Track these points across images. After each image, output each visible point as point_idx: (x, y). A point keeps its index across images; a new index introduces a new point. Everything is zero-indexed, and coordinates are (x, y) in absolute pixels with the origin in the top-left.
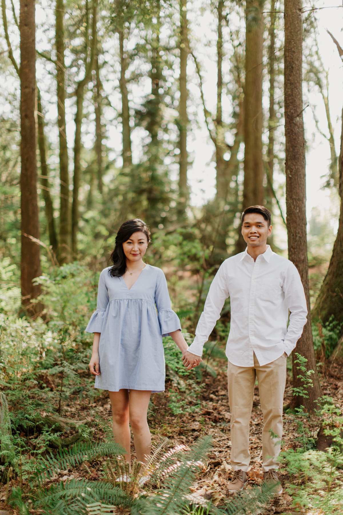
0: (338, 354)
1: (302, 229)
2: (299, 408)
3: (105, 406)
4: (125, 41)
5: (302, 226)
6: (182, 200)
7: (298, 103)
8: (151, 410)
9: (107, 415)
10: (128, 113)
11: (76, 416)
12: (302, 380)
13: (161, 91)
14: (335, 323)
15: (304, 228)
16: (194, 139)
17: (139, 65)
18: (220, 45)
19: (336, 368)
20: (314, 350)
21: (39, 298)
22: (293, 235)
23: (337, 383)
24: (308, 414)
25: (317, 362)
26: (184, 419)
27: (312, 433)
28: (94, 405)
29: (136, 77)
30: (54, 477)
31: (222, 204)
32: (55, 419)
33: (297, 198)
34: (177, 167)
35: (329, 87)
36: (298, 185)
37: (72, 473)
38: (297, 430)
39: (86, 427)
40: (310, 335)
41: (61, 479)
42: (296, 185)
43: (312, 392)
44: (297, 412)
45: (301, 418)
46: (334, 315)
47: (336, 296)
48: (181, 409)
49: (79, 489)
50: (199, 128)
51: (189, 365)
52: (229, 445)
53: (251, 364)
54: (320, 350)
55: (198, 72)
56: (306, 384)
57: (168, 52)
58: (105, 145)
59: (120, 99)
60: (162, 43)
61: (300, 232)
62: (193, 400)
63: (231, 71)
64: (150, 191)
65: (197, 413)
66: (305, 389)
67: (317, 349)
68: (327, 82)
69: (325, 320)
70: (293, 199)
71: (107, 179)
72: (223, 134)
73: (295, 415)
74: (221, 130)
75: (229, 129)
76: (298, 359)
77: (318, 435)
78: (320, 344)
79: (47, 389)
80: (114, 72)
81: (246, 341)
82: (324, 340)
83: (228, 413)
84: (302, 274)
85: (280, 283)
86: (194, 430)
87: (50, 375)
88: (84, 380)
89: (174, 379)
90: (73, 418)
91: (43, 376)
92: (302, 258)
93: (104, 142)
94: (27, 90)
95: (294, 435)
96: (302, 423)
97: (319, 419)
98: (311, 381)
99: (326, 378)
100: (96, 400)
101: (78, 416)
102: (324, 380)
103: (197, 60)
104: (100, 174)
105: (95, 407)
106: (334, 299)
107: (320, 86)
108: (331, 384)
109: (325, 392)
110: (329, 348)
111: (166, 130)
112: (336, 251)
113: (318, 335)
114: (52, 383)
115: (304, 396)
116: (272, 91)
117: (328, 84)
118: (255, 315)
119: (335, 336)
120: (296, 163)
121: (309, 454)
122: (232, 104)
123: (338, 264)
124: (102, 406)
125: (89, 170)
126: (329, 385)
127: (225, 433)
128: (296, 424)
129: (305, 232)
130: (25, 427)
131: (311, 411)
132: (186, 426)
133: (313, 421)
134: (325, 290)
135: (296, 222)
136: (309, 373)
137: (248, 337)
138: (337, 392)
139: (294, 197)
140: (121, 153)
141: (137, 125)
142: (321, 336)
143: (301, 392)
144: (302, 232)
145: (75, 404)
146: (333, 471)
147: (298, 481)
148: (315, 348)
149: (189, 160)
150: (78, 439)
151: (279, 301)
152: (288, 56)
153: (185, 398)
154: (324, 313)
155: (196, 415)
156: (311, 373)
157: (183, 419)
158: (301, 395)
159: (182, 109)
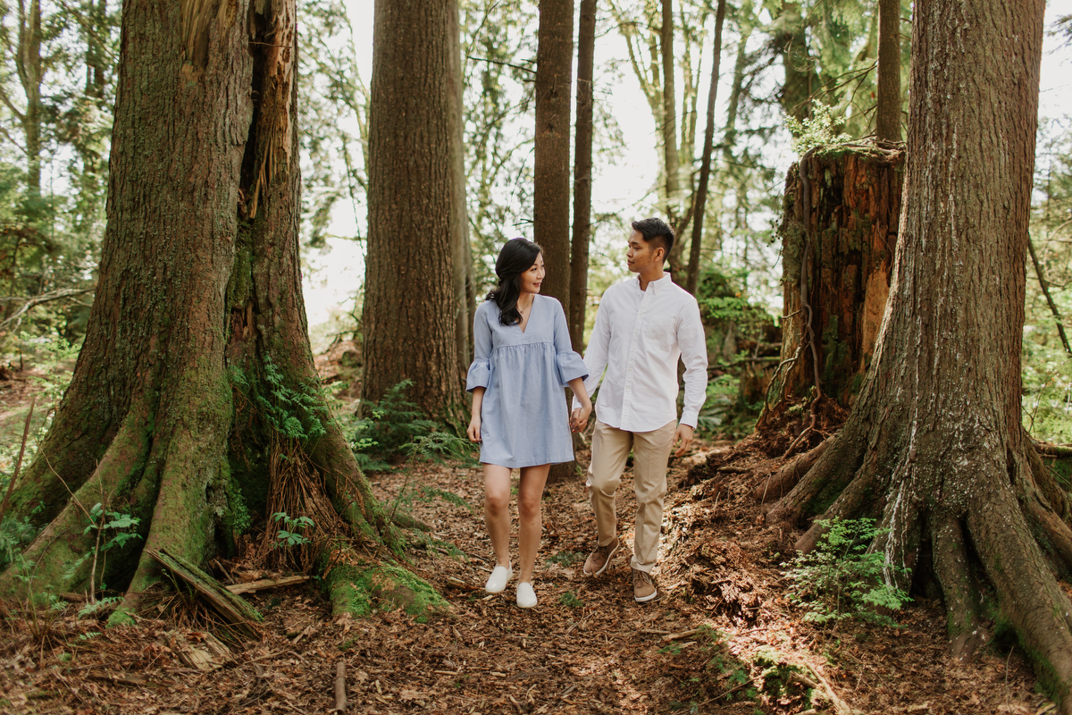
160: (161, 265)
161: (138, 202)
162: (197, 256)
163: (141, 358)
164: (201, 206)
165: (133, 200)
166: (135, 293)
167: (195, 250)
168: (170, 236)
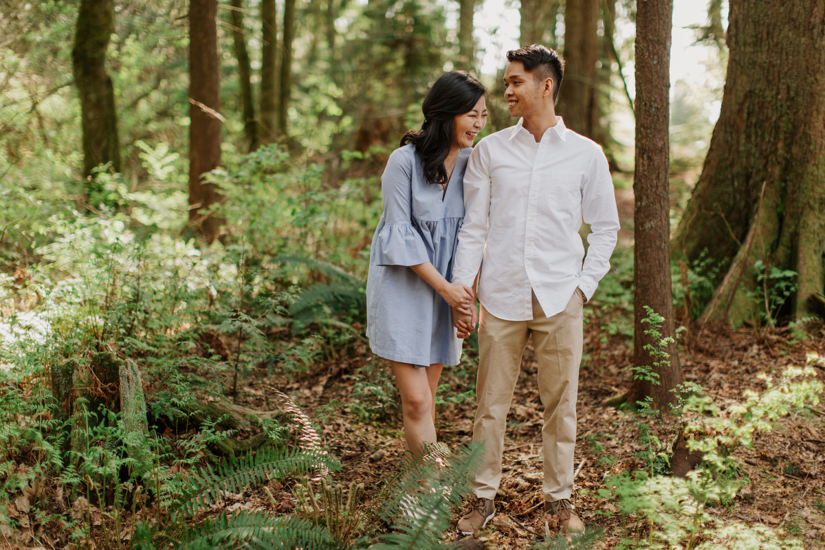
0: (712, 314)
1: (661, 95)
2: (644, 401)
3: (314, 389)
5: (662, 90)
6: (463, 59)
8: (392, 398)
9: (316, 404)
11: (264, 403)
12: (651, 353)
14: (709, 260)
15: (664, 92)
19: (708, 336)
20: (673, 306)
21: (214, 206)
22: (646, 104)
23: (709, 361)
24: (658, 411)
25: (677, 326)
26: (447, 413)
27: (664, 444)
28: (296, 386)
30: (219, 504)
32: (225, 407)
33: (655, 39)
34: (456, 6)
36: (657, 17)
37: (251, 498)
38: (637, 439)
39: (275, 423)
40: (668, 279)
41: (229, 508)
42: (655, 15)
43: (667, 375)
44: (640, 407)
45: (646, 418)
46: (710, 248)
47: (713, 216)
48: (441, 397)
49: (253, 528)
52: (520, 459)
53: (529, 317)
54: (683, 307)
56: (658, 361)
61: (658, 100)
62: (462, 383)
64: (410, 43)
65: (468, 404)
66: (655, 369)
67: (678, 304)
69: (693, 256)
70: (647, 41)
71: (341, 24)
73: (636, 412)
76: (648, 316)
77: (674, 449)
78: (682, 295)
79: (215, 357)
82: (690, 289)
83: (522, 407)
84: (659, 174)
86: (462, 433)
87: (224, 334)
88: (281, 345)
90: (258, 406)
91: (212, 336)
92: (660, 144)
95: (632, 447)
96: (647, 426)
97: (676, 421)
98: (666, 355)
99: (691, 354)
100: (299, 378)
101: (268, 404)
102: (688, 356)
105: (298, 389)
106: (708, 223)
108: (698, 363)
109: (688, 376)
110: (697, 303)
112: (716, 141)
113: (679, 281)
114: (226, 347)
115: (653, 380)
119: (708, 284)
121: (658, 483)
123: (718, 163)
124: (310, 388)
125: (311, 9)
126: (695, 364)
127: (515, 439)
128: (637, 429)
129: (667, 99)
130: (171, 418)
131: (663, 408)
132: (449, 426)
133: (665, 423)
134: (695, 207)
135: (651, 82)
136: (664, 342)
138: (708, 376)
139: (651, 37)
142: (684, 281)
143: (648, 374)
144: (661, 100)
145: (263, 383)
146: (699, 512)
147: (636, 524)
148: (675, 302)
150: (265, 441)
153: (450, 379)
154: (691, 245)
155: (467, 407)
156: (668, 342)
157: (444, 414)
158: (648, 378)
160: (784, 87)
161: (761, 39)
162: (816, 79)
163: (770, 158)
164: (819, 39)
165: (756, 36)
166: (760, 108)
167: (815, 75)
168: (792, 64)
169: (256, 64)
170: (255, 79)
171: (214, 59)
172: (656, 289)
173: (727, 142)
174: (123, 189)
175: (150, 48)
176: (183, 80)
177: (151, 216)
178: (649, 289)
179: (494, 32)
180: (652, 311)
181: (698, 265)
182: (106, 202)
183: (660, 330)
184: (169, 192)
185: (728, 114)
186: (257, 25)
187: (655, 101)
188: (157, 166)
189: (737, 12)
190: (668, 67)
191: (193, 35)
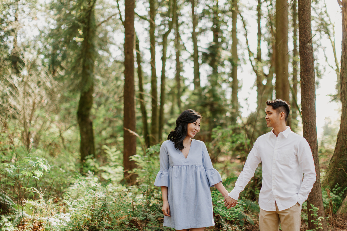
0: (341, 211)
1: (313, 120)
4: (195, 8)
6: (234, 111)
7: (308, 33)
10: (198, 54)
12: (314, 224)
13: (220, 40)
14: (339, 188)
15: (314, 119)
16: (242, 72)
17: (205, 23)
18: (259, 8)
19: (340, 220)
21: (134, 170)
22: (307, 124)
29: (202, 31)
31: (261, 113)
33: (309, 98)
34: (230, 90)
35: (335, 35)
36: (309, 90)
40: (320, 195)
42: (308, 89)
46: (339, 183)
47: (340, 170)
50: (245, 63)
51: (228, 206)
53: (274, 210)
54: (329, 207)
55: (244, 27)
56: (317, 227)
57: (224, 14)
58: (182, 76)
59: (192, 46)
60: (220, 9)
61: (312, 122)
63: (266, 26)
64: (212, 105)
66: (316, 230)
67: (326, 206)
68: (334, 31)
69: (333, 187)
70: (306, 99)
71: (184, 98)
72: (262, 67)
74: (260, 64)
75: (265, 64)
76: (312, 208)
78: (328, 203)
79: (136, 229)
80: (189, 28)
81: (270, 193)
82: (331, 201)
84: (314, 151)
85: (294, 153)
87: (139, 221)
89: (224, 225)
91: (134, 221)
92: (313, 139)
93: (181, 74)
94: (129, 36)
98: (321, 224)
99: (333, 227)
103: (243, 19)
104: (179, 95)
106: (338, 173)
107: (329, 35)
110: (335, 206)
111: (223, 65)
112: (339, 139)
113: (326, 197)
114: (140, 226)
116: (295, 38)
117: (334, 33)
118: (276, 175)
119: (339, 198)
120: (308, 74)
122: (268, 47)
123: (341, 148)
125: (171, 93)
129: (315, 121)
134: (332, 166)
135: (308, 115)
136: (319, 219)
137: (271, 190)
139: (307, 97)
140: (193, 81)
141: (204, 62)
142: (329, 198)
149: (239, 85)
151: (294, 166)
152: (301, 2)
154: (332, 182)
156: (321, 219)
159: (234, 50)
169: (149, 114)
170: (149, 121)
171: (133, 112)
172: (316, 199)
173: (344, 139)
174: (97, 166)
175: (108, 110)
176: (120, 123)
177: (108, 176)
178: (313, 199)
179: (246, 99)
180: (313, 206)
181: (335, 191)
182: (91, 170)
183: (317, 214)
184: (116, 166)
185: (343, 128)
186: (150, 100)
187: (310, 122)
188: (112, 155)
189: (344, 87)
190: (315, 109)
191: (125, 104)
